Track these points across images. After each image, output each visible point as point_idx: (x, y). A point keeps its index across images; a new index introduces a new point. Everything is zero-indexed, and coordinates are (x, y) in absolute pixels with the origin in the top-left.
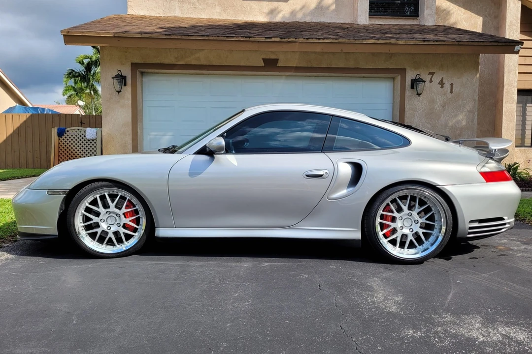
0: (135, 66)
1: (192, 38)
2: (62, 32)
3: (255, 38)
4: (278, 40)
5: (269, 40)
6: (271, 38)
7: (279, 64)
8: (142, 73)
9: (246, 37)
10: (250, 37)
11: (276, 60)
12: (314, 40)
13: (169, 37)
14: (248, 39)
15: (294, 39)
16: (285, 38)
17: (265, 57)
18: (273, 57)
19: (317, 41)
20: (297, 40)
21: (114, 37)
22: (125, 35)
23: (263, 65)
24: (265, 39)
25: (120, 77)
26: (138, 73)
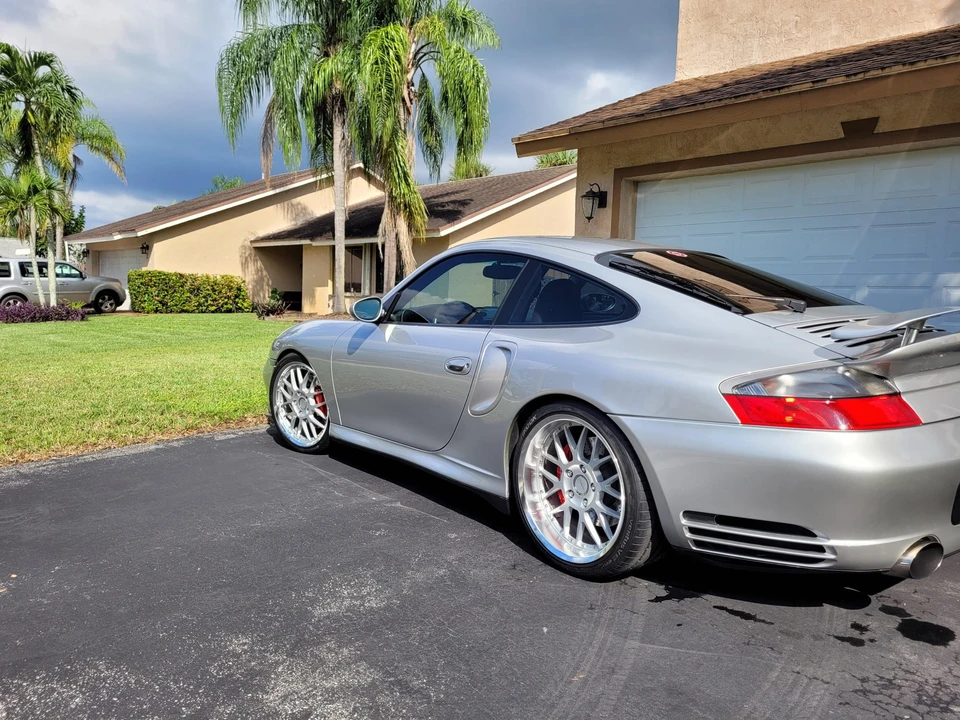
0: (620, 174)
1: (676, 112)
2: (513, 140)
3: (791, 88)
4: (840, 80)
5: (820, 85)
6: (825, 80)
7: (881, 128)
8: (636, 184)
9: (772, 90)
10: (779, 89)
11: (875, 121)
12: (932, 63)
13: (642, 119)
14: (776, 93)
15: (880, 72)
16: (855, 74)
17: (846, 118)
18: (866, 114)
19: (940, 62)
20: (887, 72)
21: (570, 134)
22: (583, 129)
23: (842, 135)
24: (811, 85)
25: (591, 195)
26: (623, 184)
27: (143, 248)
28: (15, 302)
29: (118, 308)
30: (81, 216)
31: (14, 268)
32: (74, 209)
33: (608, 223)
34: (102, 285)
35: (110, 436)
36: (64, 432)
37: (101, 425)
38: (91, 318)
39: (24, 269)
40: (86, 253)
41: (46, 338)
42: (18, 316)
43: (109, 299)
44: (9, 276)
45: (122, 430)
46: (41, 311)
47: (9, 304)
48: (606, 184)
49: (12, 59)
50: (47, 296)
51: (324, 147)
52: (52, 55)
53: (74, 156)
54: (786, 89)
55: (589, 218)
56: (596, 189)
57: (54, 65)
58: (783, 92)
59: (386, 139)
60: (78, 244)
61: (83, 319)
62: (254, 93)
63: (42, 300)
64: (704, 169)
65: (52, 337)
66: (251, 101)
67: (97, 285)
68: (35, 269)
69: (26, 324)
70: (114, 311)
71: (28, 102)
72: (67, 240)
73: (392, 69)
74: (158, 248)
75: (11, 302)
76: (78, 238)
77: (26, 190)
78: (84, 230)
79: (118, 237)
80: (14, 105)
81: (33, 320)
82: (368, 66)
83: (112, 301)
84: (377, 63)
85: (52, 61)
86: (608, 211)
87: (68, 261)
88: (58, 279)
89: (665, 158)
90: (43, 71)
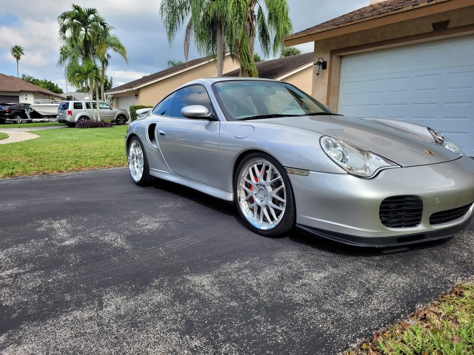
0: (333, 52)
1: (353, 22)
3: (403, 9)
4: (425, 4)
5: (416, 7)
6: (418, 4)
7: (450, 26)
8: (341, 57)
9: (395, 10)
10: (398, 9)
11: (447, 22)
14: (397, 12)
17: (434, 21)
18: (444, 19)
21: (307, 35)
22: (313, 32)
23: (433, 30)
24: (412, 7)
25: (319, 63)
26: (334, 57)
27: (136, 95)
28: (85, 120)
29: (126, 123)
30: (111, 82)
31: (84, 106)
32: (108, 78)
33: (327, 76)
34: (119, 112)
35: (110, 164)
36: (95, 162)
37: (107, 160)
38: (114, 126)
39: (88, 106)
40: (113, 98)
41: (95, 133)
42: (85, 125)
43: (122, 118)
44: (82, 108)
45: (115, 162)
46: (94, 123)
47: (82, 121)
48: (326, 58)
49: (79, 12)
50: (97, 117)
51: (213, 45)
52: (95, 10)
53: (108, 54)
54: (401, 9)
55: (318, 74)
56: (321, 61)
57: (96, 14)
58: (400, 11)
59: (240, 40)
60: (110, 94)
61: (111, 126)
62: (181, 21)
63: (95, 119)
64: (370, 49)
65: (97, 133)
66: (179, 25)
67: (117, 112)
68: (91, 106)
69: (88, 129)
70: (124, 124)
71: (86, 31)
72: (105, 92)
73: (242, 5)
74: (142, 95)
75: (83, 120)
76: (110, 92)
77: (87, 70)
78: (112, 88)
79: (125, 91)
80: (81, 32)
81: (91, 127)
82: (231, 5)
83: (123, 119)
84: (235, 3)
85: (95, 12)
86: (327, 70)
87: (105, 102)
88: (101, 110)
89: (353, 44)
90: (91, 17)
